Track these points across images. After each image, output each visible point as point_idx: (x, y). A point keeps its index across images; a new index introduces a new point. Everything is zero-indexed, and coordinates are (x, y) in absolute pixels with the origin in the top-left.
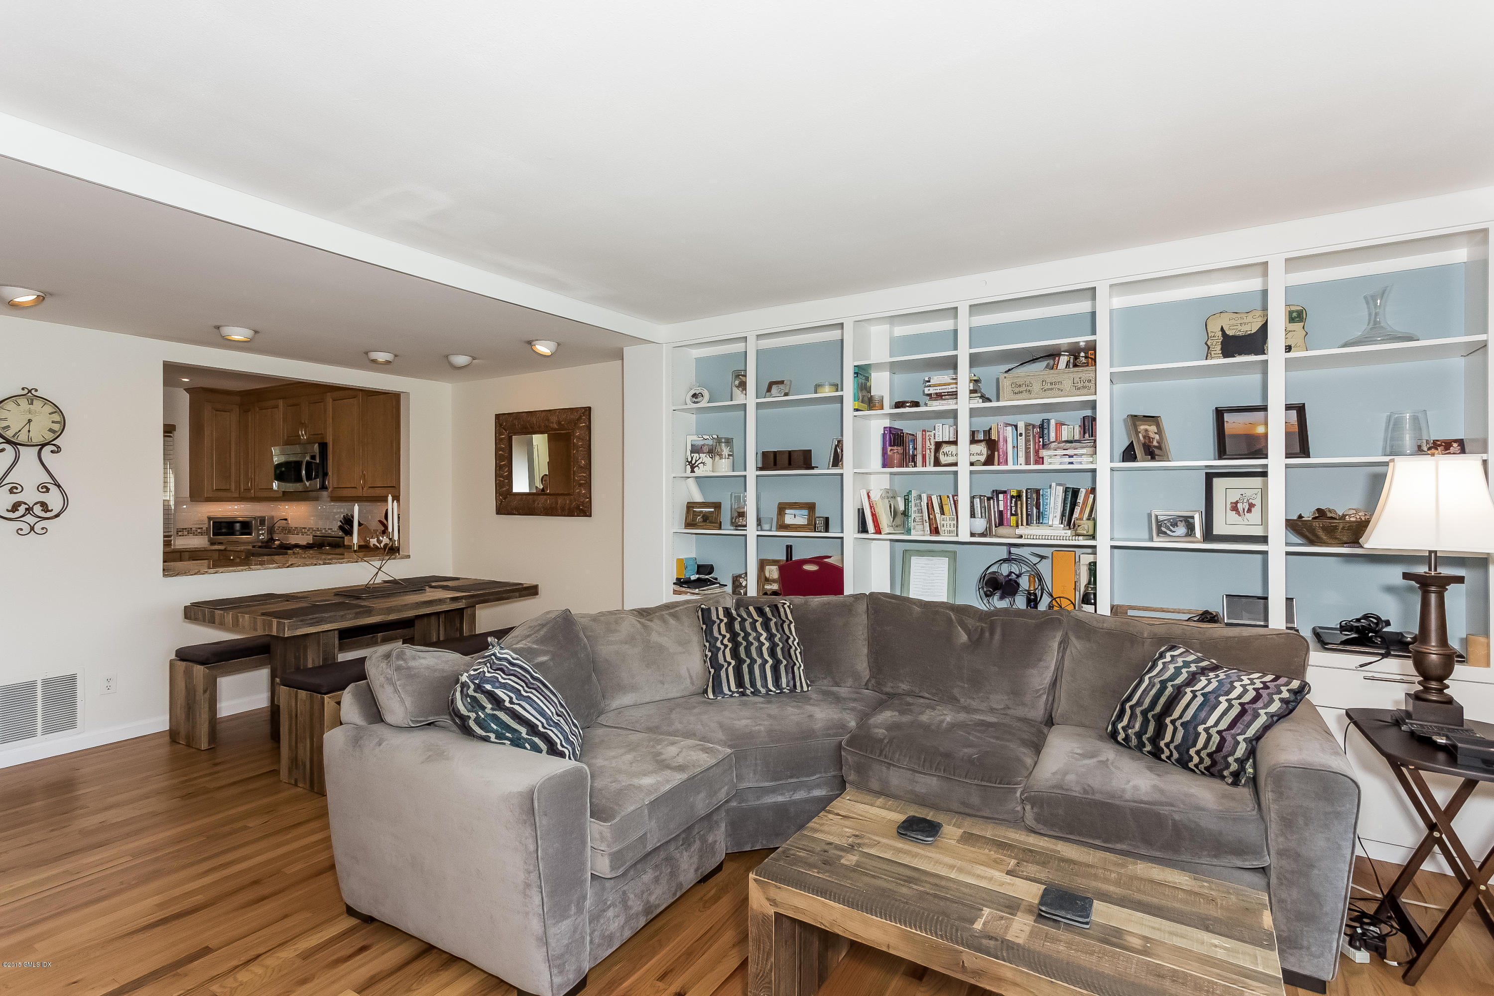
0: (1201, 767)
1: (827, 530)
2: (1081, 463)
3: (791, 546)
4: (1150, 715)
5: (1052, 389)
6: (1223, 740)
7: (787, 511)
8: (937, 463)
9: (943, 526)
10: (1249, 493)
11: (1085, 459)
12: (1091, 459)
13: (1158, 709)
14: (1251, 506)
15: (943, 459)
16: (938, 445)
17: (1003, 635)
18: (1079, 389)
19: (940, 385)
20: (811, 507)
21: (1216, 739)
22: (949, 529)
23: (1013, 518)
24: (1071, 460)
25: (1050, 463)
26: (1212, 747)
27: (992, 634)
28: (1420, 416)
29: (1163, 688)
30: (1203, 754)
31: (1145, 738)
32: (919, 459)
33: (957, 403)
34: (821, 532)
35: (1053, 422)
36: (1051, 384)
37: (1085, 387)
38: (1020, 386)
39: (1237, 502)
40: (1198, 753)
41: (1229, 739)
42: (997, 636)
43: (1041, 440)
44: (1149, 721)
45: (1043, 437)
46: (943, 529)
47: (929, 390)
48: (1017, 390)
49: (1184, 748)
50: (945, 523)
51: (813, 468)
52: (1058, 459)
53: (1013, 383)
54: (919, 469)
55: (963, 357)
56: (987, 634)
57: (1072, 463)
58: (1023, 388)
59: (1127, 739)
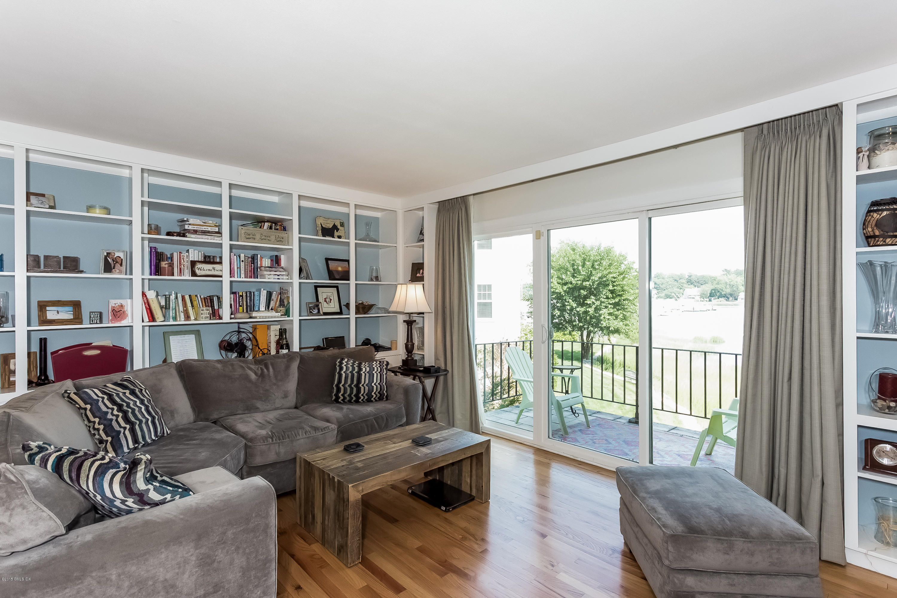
0: (364, 400)
1: (101, 322)
2: (283, 279)
3: (45, 339)
4: (353, 386)
5: (265, 239)
6: (381, 386)
7: (48, 308)
8: (194, 274)
9: (202, 314)
10: (329, 294)
11: (285, 277)
12: (287, 277)
13: (355, 382)
14: (331, 300)
15: (198, 272)
16: (193, 264)
17: (273, 368)
18: (278, 241)
19: (193, 225)
20: (76, 305)
21: (379, 386)
22: (205, 316)
23: (241, 308)
24: (278, 277)
25: (269, 278)
26: (379, 390)
27: (268, 369)
28: (378, 268)
29: (353, 375)
30: (377, 393)
31: (352, 396)
32: (176, 271)
33: (222, 240)
34: (97, 323)
35: (259, 256)
36: (265, 237)
37: (281, 241)
38: (249, 235)
39: (326, 299)
40: (375, 393)
41: (382, 385)
42: (271, 369)
43: (252, 265)
44: (353, 388)
45: (254, 264)
46: (202, 316)
47: (189, 227)
48: (248, 237)
49: (369, 395)
50: (203, 312)
51: (82, 272)
52: (272, 276)
53: (245, 232)
54: (176, 277)
55: (226, 211)
56: (265, 370)
57: (279, 279)
58: (251, 236)
59: (345, 398)
